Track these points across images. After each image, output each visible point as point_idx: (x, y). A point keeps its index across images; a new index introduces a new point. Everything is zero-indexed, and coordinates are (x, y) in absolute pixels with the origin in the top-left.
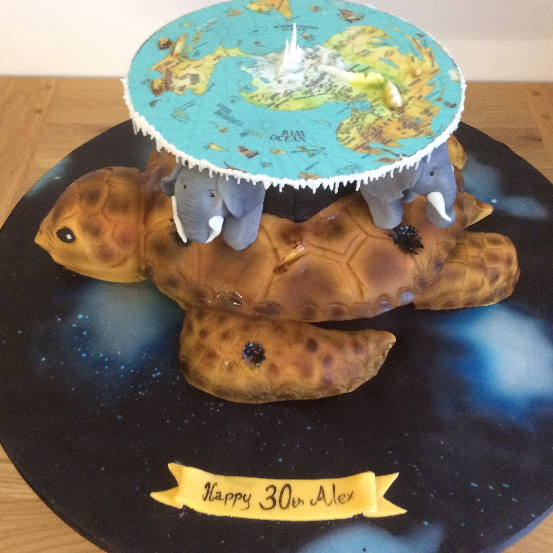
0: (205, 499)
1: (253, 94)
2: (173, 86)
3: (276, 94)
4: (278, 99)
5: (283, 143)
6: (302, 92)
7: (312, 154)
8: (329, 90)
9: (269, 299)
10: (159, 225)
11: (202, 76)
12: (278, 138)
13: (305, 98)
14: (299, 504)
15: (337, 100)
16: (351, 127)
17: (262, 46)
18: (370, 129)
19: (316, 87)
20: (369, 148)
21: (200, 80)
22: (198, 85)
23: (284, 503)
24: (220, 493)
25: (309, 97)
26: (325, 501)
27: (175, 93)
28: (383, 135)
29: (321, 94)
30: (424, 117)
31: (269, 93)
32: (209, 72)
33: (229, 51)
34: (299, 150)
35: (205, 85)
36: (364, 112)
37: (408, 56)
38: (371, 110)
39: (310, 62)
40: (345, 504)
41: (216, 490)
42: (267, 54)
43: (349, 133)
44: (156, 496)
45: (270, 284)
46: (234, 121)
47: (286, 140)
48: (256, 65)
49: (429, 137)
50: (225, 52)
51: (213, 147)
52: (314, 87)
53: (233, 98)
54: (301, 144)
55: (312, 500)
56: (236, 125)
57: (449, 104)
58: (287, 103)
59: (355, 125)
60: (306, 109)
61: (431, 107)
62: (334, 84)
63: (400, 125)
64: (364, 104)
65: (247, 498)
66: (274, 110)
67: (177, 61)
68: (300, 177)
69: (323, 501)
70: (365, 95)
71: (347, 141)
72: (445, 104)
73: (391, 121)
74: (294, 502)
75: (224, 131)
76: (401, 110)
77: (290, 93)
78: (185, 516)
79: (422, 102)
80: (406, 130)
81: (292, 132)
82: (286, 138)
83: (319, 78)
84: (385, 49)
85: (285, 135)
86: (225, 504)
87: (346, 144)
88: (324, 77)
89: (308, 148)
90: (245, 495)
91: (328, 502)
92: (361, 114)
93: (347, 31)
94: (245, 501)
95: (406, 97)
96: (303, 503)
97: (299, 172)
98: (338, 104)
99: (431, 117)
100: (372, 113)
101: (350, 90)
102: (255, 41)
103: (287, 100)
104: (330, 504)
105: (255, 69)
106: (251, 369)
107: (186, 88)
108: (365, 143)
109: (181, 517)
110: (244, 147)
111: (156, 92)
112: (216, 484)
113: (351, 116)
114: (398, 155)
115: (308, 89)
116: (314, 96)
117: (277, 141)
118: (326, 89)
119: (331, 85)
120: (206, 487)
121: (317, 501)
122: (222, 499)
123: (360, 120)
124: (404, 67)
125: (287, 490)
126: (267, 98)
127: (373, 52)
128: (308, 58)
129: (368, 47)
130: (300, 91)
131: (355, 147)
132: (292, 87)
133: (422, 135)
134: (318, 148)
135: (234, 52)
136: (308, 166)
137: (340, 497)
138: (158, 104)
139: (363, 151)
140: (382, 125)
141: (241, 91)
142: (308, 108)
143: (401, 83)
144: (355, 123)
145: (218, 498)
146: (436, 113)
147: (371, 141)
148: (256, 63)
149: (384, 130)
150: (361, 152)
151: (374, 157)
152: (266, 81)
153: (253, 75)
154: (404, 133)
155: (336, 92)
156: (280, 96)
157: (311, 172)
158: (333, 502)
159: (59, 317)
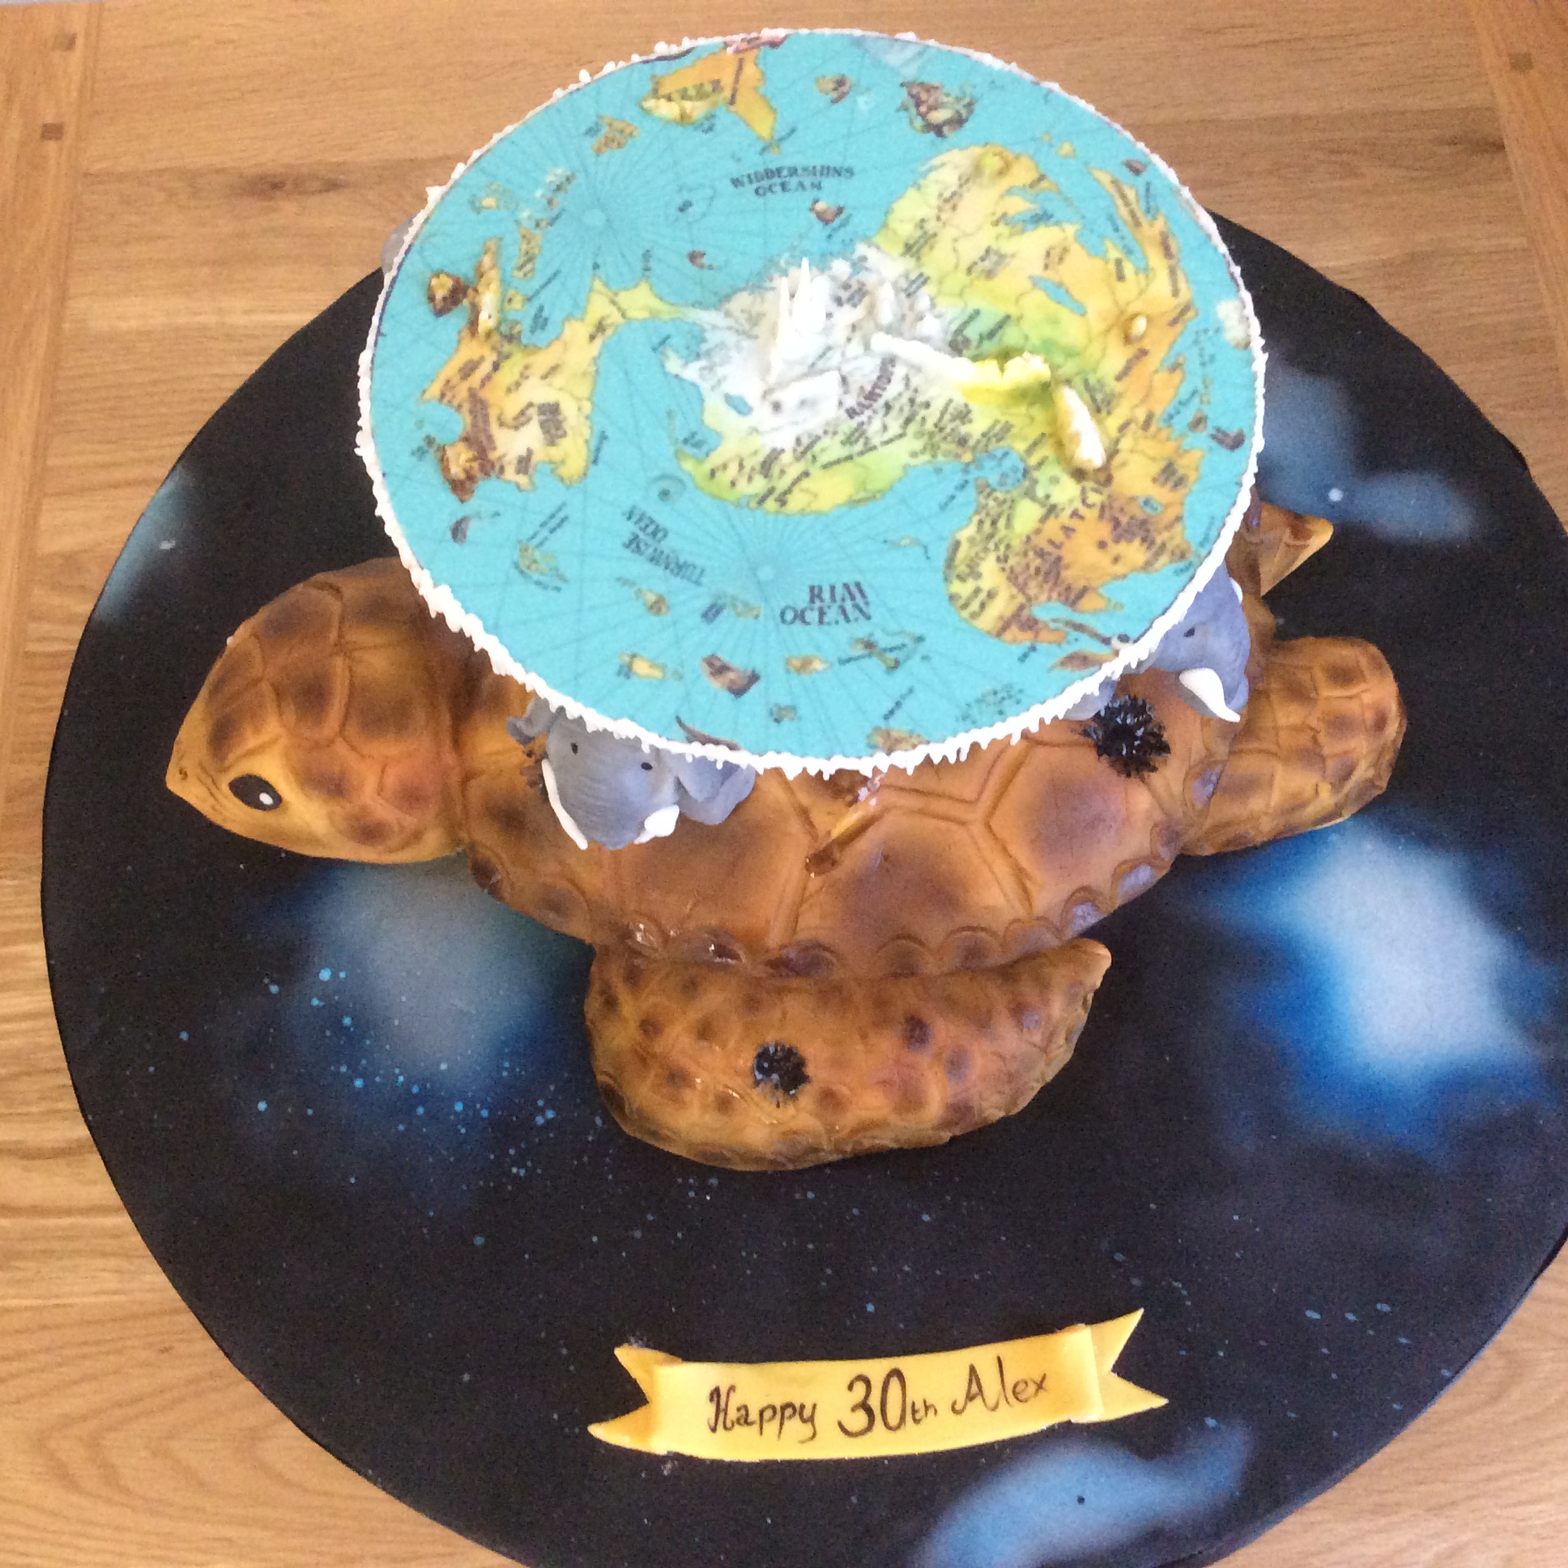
0: (714, 1430)
1: (715, 460)
2: (500, 458)
3: (775, 455)
4: (782, 472)
5: (814, 630)
6: (840, 437)
7: (892, 664)
8: (908, 421)
9: (802, 936)
10: (496, 758)
11: (570, 412)
12: (800, 616)
13: (850, 458)
14: (926, 1414)
15: (934, 456)
16: (982, 555)
17: (710, 267)
18: (1031, 554)
19: (875, 412)
20: (1031, 625)
21: (566, 426)
22: (565, 443)
23: (893, 1416)
24: (746, 1408)
25: (862, 453)
26: (984, 1400)
27: (509, 482)
28: (1065, 574)
29: (890, 441)
30: (1162, 494)
31: (756, 453)
32: (584, 389)
33: (624, 299)
34: (859, 651)
35: (581, 441)
36: (1008, 492)
37: (1107, 262)
38: (1026, 483)
39: (848, 315)
40: (1029, 1403)
41: (735, 1401)
42: (727, 298)
43: (978, 576)
44: (600, 1431)
45: (802, 899)
46: (679, 568)
47: (821, 622)
48: (704, 347)
49: (1182, 565)
50: (613, 302)
51: (641, 667)
52: (868, 413)
53: (663, 485)
54: (861, 629)
55: (954, 1403)
56: (685, 583)
57: (1226, 435)
58: (805, 483)
59: (991, 546)
60: (859, 501)
61: (1180, 452)
62: (920, 399)
63: (1105, 531)
64: (1007, 464)
65: (807, 1413)
66: (777, 512)
67: (491, 357)
68: (873, 747)
69: (978, 1401)
70: (1007, 428)
71: (975, 606)
72: (1214, 437)
73: (1082, 518)
74: (914, 1412)
75: (657, 606)
76: (1104, 476)
77: (810, 446)
78: (673, 1470)
79: (1154, 437)
80: (1122, 548)
81: (833, 588)
82: (822, 613)
83: (879, 378)
84: (1044, 237)
85: (818, 604)
86: (761, 1433)
87: (974, 616)
88: (892, 374)
89: (883, 641)
90: (803, 1407)
91: (991, 1402)
92: (1004, 501)
93: (933, 176)
94: (804, 1421)
95: (1113, 423)
96: (936, 1412)
97: (869, 730)
98: (938, 471)
99: (1181, 491)
100: (1030, 494)
101: (964, 415)
102: (689, 248)
103: (806, 474)
104: (995, 1408)
105: (703, 363)
106: (778, 1106)
107: (535, 459)
108: (1021, 608)
109: (665, 1473)
110: (719, 659)
111: (461, 487)
112: (732, 1389)
113: (977, 512)
114: (1106, 641)
115: (854, 423)
116: (874, 448)
117: (798, 625)
118: (901, 421)
119: (912, 401)
120: (711, 1400)
121: (966, 1404)
122: (752, 1424)
123: (1002, 523)
124: (1099, 305)
125: (895, 1384)
126: (753, 469)
127: (1013, 256)
128: (839, 302)
129: (998, 237)
130: (835, 433)
131: (1000, 624)
132: (813, 423)
133: (1164, 559)
134: (907, 641)
135: (640, 301)
136: (890, 705)
137: (1015, 1386)
138: (473, 529)
139: (1020, 635)
140: (1059, 537)
141: (678, 455)
142: (862, 495)
143: (1095, 370)
144: (990, 536)
145: (742, 1421)
146: (1192, 476)
147: (1036, 598)
148: (704, 340)
149: (1067, 555)
150: (1014, 641)
151: (1049, 653)
152: (739, 406)
153: (705, 386)
154: (1116, 560)
155: (930, 426)
156: (786, 458)
157: (899, 725)
158: (1003, 1402)
159: (273, 982)
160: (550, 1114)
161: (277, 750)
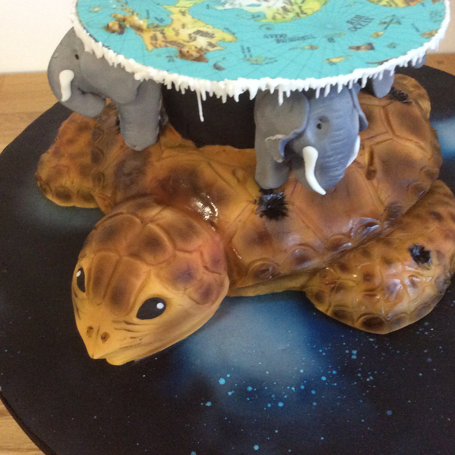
2: (202, 48)
5: (366, 28)
7: (398, 23)
9: (386, 204)
10: (240, 218)
12: (356, 28)
27: (214, 51)
46: (303, 38)
47: (363, 26)
51: (334, 60)
53: (264, 27)
71: (393, 4)
75: (314, 48)
82: (360, 24)
85: (355, 24)
89: (386, 21)
97: (420, 36)
134: (392, 18)
139: (414, 3)
159: (205, 402)
160: (355, 352)
161: (153, 277)
